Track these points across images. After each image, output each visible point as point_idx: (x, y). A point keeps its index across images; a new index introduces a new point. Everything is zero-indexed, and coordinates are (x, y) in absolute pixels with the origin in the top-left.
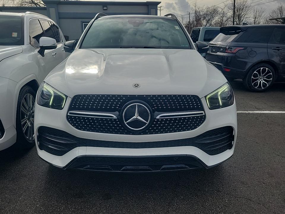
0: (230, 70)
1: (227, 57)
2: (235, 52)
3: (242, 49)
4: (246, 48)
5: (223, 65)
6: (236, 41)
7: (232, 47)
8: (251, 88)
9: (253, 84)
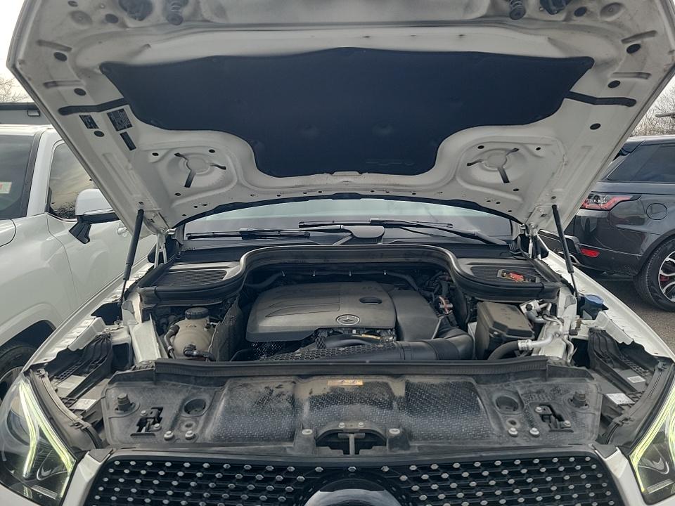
0: (598, 254)
1: (588, 219)
2: (607, 206)
3: (627, 199)
4: (636, 196)
5: (578, 240)
6: (609, 180)
7: (600, 195)
8: (660, 300)
9: (664, 291)
